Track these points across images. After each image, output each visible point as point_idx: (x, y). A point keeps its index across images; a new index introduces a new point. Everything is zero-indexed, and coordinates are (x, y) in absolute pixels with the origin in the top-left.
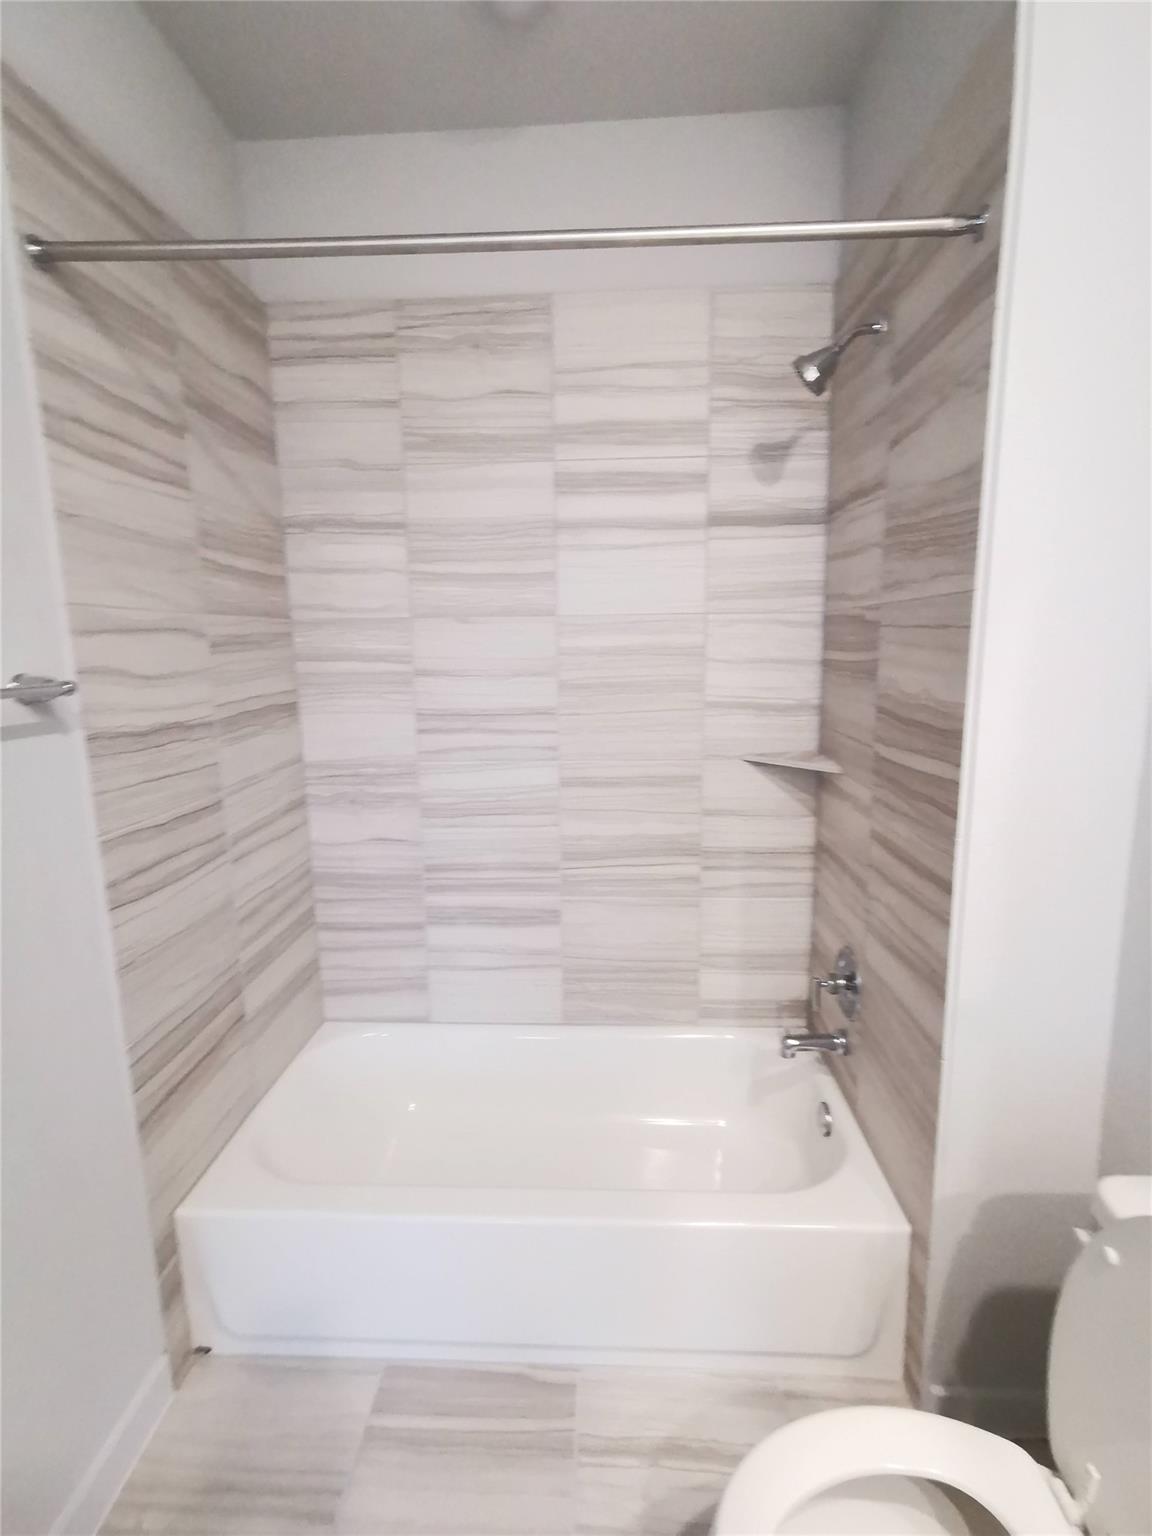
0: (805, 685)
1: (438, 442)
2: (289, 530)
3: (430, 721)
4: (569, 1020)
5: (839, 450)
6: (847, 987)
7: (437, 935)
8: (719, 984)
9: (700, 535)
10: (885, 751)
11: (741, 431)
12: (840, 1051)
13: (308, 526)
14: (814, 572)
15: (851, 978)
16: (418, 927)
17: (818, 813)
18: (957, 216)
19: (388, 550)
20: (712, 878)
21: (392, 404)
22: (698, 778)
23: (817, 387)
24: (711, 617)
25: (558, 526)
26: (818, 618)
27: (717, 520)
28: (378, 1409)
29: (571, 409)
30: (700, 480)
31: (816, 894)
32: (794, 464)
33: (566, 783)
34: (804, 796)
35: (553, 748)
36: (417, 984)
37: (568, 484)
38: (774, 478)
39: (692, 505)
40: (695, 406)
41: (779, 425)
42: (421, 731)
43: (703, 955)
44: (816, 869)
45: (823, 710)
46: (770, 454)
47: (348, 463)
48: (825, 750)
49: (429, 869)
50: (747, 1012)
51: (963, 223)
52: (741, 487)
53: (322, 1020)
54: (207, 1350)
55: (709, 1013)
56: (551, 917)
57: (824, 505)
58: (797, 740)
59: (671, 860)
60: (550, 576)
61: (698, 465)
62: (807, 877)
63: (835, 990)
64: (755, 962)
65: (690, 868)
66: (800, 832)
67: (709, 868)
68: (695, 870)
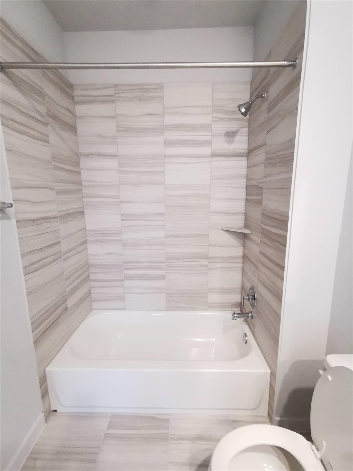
0: (240, 206)
1: (128, 130)
2: (81, 157)
3: (125, 217)
4: (168, 309)
5: (251, 134)
6: (252, 299)
7: (128, 283)
8: (214, 298)
9: (208, 160)
10: (264, 227)
11: (222, 127)
12: (250, 318)
13: (87, 155)
14: (244, 171)
15: (254, 296)
16: (122, 281)
17: (244, 246)
18: (288, 61)
19: (113, 163)
20: (211, 266)
21: (113, 117)
22: (208, 235)
23: (245, 114)
24: (211, 185)
25: (165, 157)
26: (245, 186)
27: (214, 155)
28: (109, 428)
29: (169, 120)
30: (209, 143)
31: (243, 270)
32: (238, 138)
33: (167, 236)
34: (240, 240)
35: (164, 226)
36: (121, 298)
37: (168, 143)
38: (231, 142)
39: (207, 150)
40: (206, 120)
41: (233, 126)
42: (123, 220)
43: (209, 289)
44: (243, 263)
45: (246, 214)
46: (231, 135)
47: (100, 136)
48: (246, 226)
49: (125, 263)
50: (222, 306)
51: (290, 63)
52: (221, 145)
53: (92, 309)
54: (56, 411)
55: (211, 307)
56: (163, 277)
57: (247, 151)
58: (238, 223)
59: (199, 260)
60: (163, 172)
61: (208, 138)
62: (241, 265)
63: (249, 299)
64: (224, 291)
65: (205, 262)
66: (238, 251)
67: (211, 262)
68: (206, 263)
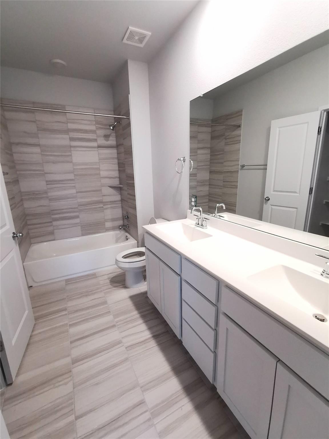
0: (116, 174)
1: (45, 130)
2: (13, 145)
3: (48, 182)
4: (83, 235)
5: (117, 137)
6: (127, 218)
7: (55, 223)
8: (108, 224)
9: (97, 149)
10: (127, 181)
11: (101, 132)
12: (127, 227)
13: (18, 144)
14: (116, 156)
15: (128, 216)
16: (51, 222)
17: (121, 194)
18: (126, 116)
19: (37, 150)
20: (105, 207)
21: (34, 122)
22: (101, 190)
23: (113, 130)
24: (100, 163)
25: (71, 147)
26: (117, 163)
27: (99, 147)
29: (71, 126)
30: (95, 140)
31: (122, 207)
32: (111, 138)
33: (77, 192)
34: (118, 192)
35: (74, 186)
36: (52, 233)
37: (72, 139)
38: (107, 140)
39: (95, 144)
40: (93, 128)
41: (108, 132)
42: (47, 184)
43: (105, 220)
44: (122, 203)
45: (119, 178)
46: (107, 137)
47: (25, 132)
48: (120, 184)
49: (52, 211)
50: (113, 229)
51: (127, 117)
52: (102, 141)
53: (31, 244)
54: (32, 286)
55: (108, 230)
56: (77, 217)
57: (116, 145)
58: (116, 182)
59: (98, 204)
60: (71, 155)
61: (95, 137)
62: (120, 205)
63: (126, 218)
64: (113, 220)
66: (118, 198)
67: (104, 205)
68: (102, 206)
